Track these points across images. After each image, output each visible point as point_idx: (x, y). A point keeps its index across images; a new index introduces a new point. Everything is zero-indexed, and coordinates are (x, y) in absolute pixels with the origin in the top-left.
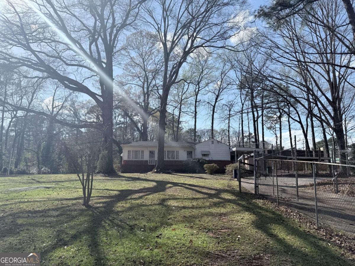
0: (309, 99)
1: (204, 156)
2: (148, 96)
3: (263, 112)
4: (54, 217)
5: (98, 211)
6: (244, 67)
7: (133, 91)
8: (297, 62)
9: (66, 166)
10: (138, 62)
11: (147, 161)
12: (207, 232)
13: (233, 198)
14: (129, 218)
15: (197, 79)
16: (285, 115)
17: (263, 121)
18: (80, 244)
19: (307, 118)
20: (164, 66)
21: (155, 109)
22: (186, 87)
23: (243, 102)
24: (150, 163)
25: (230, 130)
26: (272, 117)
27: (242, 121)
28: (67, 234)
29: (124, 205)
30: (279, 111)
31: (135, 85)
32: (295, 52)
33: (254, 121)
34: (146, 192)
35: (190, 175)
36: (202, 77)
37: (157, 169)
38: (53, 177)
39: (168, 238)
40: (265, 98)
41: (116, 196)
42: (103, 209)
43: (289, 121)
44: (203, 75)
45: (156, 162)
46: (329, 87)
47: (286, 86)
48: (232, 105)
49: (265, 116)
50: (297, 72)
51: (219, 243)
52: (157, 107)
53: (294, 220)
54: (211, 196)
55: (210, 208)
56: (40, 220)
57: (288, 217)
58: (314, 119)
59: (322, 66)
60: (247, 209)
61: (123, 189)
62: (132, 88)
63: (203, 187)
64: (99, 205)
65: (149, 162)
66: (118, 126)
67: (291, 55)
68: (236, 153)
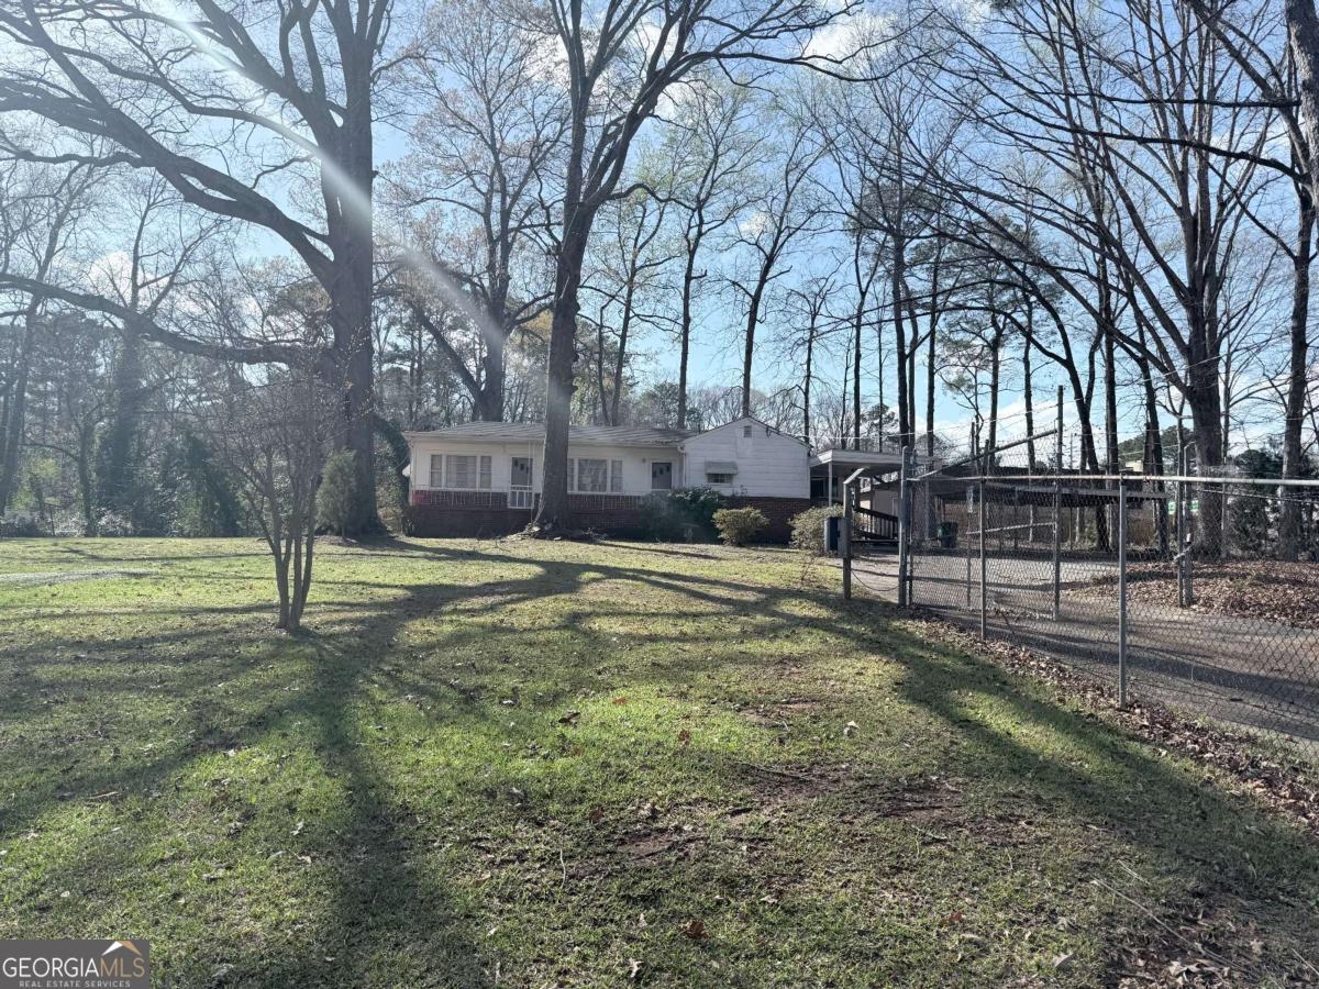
0: (1105, 277)
1: (716, 481)
2: (507, 248)
3: (934, 322)
4: (175, 661)
5: (336, 647)
6: (875, 146)
7: (446, 226)
8: (1069, 134)
9: (194, 512)
10: (467, 112)
11: (501, 497)
12: (739, 710)
13: (824, 613)
14: (454, 667)
15: (695, 190)
16: (1012, 337)
17: (932, 356)
18: (284, 743)
19: (1094, 348)
20: (569, 133)
21: (533, 302)
22: (651, 221)
23: (864, 285)
24: (514, 504)
25: (811, 388)
26: (967, 346)
27: (858, 357)
28: (231, 713)
29: (434, 629)
30: (994, 324)
31: (454, 206)
32: (1068, 96)
33: (902, 358)
34: (508, 593)
35: (664, 546)
36: (713, 182)
37: (541, 525)
38: (149, 545)
39: (602, 724)
40: (944, 272)
41: (396, 603)
42: (355, 641)
43: (1026, 361)
44: (716, 175)
45: (537, 501)
46: (1182, 235)
47: (1024, 229)
48: (822, 296)
49: (940, 341)
50: (1068, 171)
51: (782, 742)
52: (540, 295)
53: (1040, 682)
54: (743, 608)
55: (742, 642)
56: (124, 671)
57: (1021, 672)
58: (1119, 353)
59: (1162, 154)
60: (875, 646)
61: (422, 582)
62: (443, 215)
63: (715, 583)
64: (337, 628)
65: (509, 500)
66: (386, 367)
67: (1049, 105)
68: (830, 470)
